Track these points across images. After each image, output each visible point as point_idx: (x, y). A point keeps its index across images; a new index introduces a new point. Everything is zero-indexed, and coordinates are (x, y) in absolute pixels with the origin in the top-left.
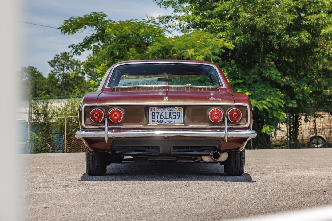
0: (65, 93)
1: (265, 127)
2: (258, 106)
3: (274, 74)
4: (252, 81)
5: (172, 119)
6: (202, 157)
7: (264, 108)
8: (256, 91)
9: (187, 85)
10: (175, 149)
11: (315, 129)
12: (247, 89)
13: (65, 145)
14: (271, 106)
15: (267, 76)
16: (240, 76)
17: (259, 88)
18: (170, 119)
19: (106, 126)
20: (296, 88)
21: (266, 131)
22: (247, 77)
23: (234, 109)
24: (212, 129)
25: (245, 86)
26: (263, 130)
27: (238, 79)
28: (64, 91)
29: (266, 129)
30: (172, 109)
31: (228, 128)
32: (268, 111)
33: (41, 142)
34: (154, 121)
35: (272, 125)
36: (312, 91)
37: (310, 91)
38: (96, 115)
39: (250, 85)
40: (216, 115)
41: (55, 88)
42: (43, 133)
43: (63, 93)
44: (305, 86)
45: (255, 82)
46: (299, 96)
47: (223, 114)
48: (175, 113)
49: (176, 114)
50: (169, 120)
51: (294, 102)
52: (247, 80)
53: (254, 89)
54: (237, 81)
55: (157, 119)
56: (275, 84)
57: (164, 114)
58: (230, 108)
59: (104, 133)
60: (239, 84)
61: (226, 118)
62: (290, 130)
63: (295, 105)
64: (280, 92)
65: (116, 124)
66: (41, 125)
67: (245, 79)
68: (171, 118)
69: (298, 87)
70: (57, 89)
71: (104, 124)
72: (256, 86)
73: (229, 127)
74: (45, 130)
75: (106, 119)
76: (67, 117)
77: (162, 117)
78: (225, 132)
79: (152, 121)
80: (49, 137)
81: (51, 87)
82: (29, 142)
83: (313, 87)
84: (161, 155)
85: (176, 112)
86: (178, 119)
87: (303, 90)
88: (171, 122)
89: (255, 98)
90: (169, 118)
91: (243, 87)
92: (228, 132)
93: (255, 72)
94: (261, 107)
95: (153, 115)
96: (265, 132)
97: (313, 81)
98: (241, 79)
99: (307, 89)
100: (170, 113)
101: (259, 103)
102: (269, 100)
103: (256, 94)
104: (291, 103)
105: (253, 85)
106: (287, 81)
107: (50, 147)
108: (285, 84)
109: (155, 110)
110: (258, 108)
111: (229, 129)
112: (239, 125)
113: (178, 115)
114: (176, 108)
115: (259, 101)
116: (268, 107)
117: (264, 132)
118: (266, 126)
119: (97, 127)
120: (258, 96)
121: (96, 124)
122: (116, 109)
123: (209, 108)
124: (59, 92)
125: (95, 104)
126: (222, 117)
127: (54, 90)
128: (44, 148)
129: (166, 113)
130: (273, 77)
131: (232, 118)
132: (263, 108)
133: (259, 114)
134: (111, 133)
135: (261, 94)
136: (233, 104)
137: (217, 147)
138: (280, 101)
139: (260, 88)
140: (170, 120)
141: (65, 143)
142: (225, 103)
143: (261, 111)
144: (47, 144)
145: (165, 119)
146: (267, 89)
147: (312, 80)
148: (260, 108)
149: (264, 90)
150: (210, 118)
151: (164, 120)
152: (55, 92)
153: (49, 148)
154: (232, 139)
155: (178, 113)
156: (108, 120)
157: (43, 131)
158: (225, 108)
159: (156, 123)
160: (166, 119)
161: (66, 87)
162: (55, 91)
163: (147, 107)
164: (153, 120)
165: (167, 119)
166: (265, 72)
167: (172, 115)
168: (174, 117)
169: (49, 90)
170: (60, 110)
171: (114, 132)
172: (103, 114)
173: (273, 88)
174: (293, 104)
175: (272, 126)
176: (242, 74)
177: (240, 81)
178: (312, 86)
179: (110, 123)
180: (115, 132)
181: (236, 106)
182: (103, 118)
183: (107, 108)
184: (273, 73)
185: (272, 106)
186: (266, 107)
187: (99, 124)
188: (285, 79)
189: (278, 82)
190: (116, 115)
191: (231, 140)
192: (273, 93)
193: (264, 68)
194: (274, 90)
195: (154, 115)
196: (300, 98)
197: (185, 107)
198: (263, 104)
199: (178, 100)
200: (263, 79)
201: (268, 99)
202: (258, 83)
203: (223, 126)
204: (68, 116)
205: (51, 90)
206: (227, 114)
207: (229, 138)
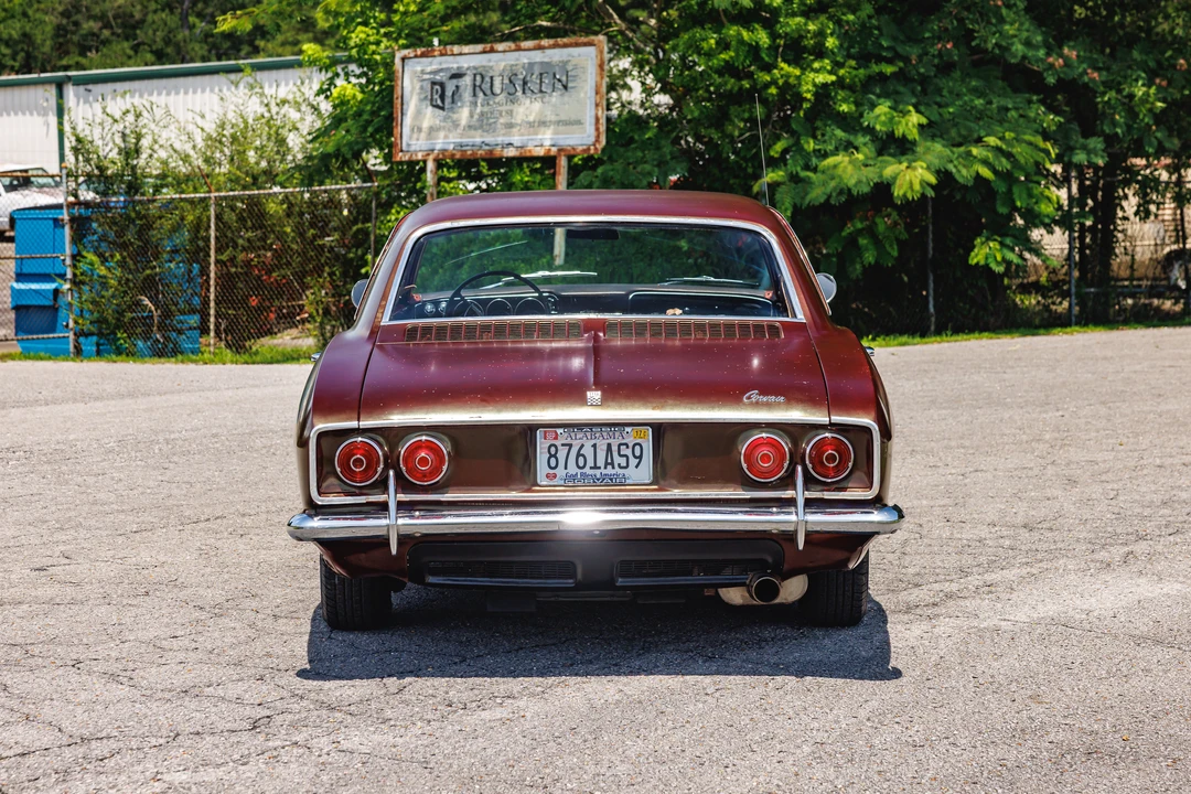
0: (197, 31)
1: (983, 243)
2: (955, 166)
3: (1018, 37)
4: (934, 66)
5: (617, 470)
6: (719, 590)
7: (978, 173)
8: (947, 105)
9: (670, 311)
10: (628, 569)
11: (1181, 233)
12: (914, 101)
13: (212, 304)
14: (1005, 164)
15: (990, 46)
16: (888, 49)
17: (959, 96)
18: (609, 467)
19: (392, 497)
20: (1104, 94)
21: (987, 258)
22: (913, 52)
23: (827, 435)
24: (752, 505)
25: (905, 86)
26: (977, 255)
27: (880, 59)
28: (192, 19)
29: (988, 250)
30: (617, 434)
31: (806, 499)
32: (993, 184)
33: (116, 289)
34: (555, 476)
35: (1007, 235)
36: (1164, 100)
37: (1159, 104)
38: (358, 462)
39: (924, 80)
40: (765, 458)
41: (155, 12)
42: (125, 254)
43: (187, 32)
44: (1140, 83)
45: (946, 68)
46: (1114, 124)
47: (790, 449)
48: (628, 447)
49: (630, 450)
50: (604, 472)
51: (1096, 143)
52: (914, 62)
53: (938, 99)
54: (875, 68)
55: (566, 468)
56: (1023, 79)
57: (588, 451)
58: (814, 433)
59: (384, 522)
60: (882, 77)
61: (799, 468)
62: (1082, 238)
63: (1096, 155)
64: (1043, 109)
65: (425, 490)
66: (115, 224)
67: (907, 60)
68: (612, 464)
69: (1111, 90)
70: (164, 16)
71: (385, 490)
72: (947, 84)
73: (808, 495)
74: (132, 244)
75: (391, 473)
76: (217, 194)
77: (581, 463)
78: (797, 514)
79: (548, 476)
80: (148, 272)
81: (139, 7)
82: (70, 289)
83: (1169, 84)
84: (578, 587)
85: (631, 445)
86: (637, 467)
87: (1131, 96)
88: (611, 480)
89: (945, 137)
90: (606, 464)
91: (897, 93)
92: (805, 513)
93: (946, 29)
94: (964, 172)
95: (551, 456)
96: (982, 263)
97: (1172, 61)
98: (890, 61)
99: (1147, 94)
100: (609, 446)
101: (960, 156)
102: (999, 143)
103: (949, 120)
104: (1084, 148)
105: (937, 81)
106: (1067, 64)
107: (153, 308)
108: (1062, 75)
109: (556, 438)
110: (957, 176)
111: (809, 503)
112: (844, 489)
113: (637, 453)
114: (628, 429)
115: (960, 145)
116: (995, 172)
117: (977, 264)
118: (988, 239)
119: (362, 499)
120: (956, 125)
121: (357, 491)
122: (424, 438)
123: (742, 432)
124: (173, 26)
125: (353, 424)
126: (786, 465)
127: (150, 18)
128: (129, 315)
129: (594, 446)
130: (1014, 48)
131: (820, 470)
132: (974, 174)
133: (958, 197)
134: (408, 521)
135: (966, 119)
136: (824, 419)
137: (770, 560)
138: (1041, 144)
139: (965, 96)
140: (609, 470)
141: (212, 297)
142: (796, 415)
143: (965, 187)
144: (143, 298)
145: (591, 468)
146: (991, 97)
147: (1167, 59)
148: (964, 174)
149: (979, 102)
150: (745, 466)
151: (587, 470)
152: (155, 26)
153: (150, 311)
154: (818, 536)
155: (637, 448)
156: (399, 476)
157: (124, 246)
158: (796, 431)
159: (562, 482)
160: (595, 467)
161: (200, 5)
162: (154, 22)
163: (530, 429)
164: (552, 471)
165: (599, 468)
166: (983, 33)
167: (615, 454)
168: (623, 462)
169: (132, 16)
170: (186, 159)
171: (418, 518)
172: (380, 453)
173: (1016, 90)
174: (1089, 152)
175: (1008, 241)
176: (894, 39)
177: (889, 69)
178: (1164, 83)
179: (404, 485)
180: (423, 517)
181: (832, 426)
182: (380, 470)
183: (393, 435)
184: (1015, 36)
185: (1009, 167)
186: (986, 173)
187: (365, 491)
188: (1061, 55)
189: (1035, 68)
190: (424, 461)
191: (816, 539)
192: (1013, 114)
193: (981, 14)
194: (1020, 99)
195: (555, 456)
196: (1119, 131)
197: (660, 430)
198: (975, 157)
199: (637, 405)
200: (976, 57)
201: (992, 140)
202: (957, 74)
203: (789, 494)
204: (218, 190)
205: (138, 16)
206: (805, 450)
207: (808, 534)
